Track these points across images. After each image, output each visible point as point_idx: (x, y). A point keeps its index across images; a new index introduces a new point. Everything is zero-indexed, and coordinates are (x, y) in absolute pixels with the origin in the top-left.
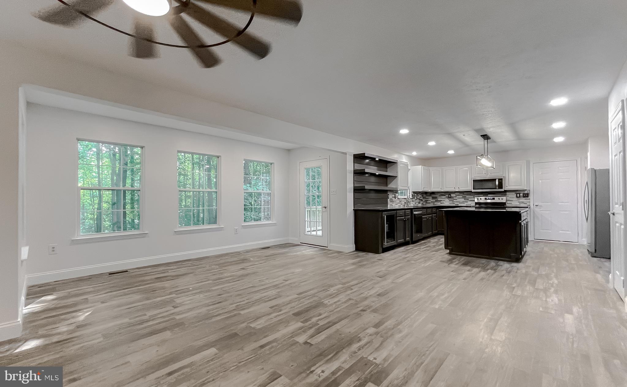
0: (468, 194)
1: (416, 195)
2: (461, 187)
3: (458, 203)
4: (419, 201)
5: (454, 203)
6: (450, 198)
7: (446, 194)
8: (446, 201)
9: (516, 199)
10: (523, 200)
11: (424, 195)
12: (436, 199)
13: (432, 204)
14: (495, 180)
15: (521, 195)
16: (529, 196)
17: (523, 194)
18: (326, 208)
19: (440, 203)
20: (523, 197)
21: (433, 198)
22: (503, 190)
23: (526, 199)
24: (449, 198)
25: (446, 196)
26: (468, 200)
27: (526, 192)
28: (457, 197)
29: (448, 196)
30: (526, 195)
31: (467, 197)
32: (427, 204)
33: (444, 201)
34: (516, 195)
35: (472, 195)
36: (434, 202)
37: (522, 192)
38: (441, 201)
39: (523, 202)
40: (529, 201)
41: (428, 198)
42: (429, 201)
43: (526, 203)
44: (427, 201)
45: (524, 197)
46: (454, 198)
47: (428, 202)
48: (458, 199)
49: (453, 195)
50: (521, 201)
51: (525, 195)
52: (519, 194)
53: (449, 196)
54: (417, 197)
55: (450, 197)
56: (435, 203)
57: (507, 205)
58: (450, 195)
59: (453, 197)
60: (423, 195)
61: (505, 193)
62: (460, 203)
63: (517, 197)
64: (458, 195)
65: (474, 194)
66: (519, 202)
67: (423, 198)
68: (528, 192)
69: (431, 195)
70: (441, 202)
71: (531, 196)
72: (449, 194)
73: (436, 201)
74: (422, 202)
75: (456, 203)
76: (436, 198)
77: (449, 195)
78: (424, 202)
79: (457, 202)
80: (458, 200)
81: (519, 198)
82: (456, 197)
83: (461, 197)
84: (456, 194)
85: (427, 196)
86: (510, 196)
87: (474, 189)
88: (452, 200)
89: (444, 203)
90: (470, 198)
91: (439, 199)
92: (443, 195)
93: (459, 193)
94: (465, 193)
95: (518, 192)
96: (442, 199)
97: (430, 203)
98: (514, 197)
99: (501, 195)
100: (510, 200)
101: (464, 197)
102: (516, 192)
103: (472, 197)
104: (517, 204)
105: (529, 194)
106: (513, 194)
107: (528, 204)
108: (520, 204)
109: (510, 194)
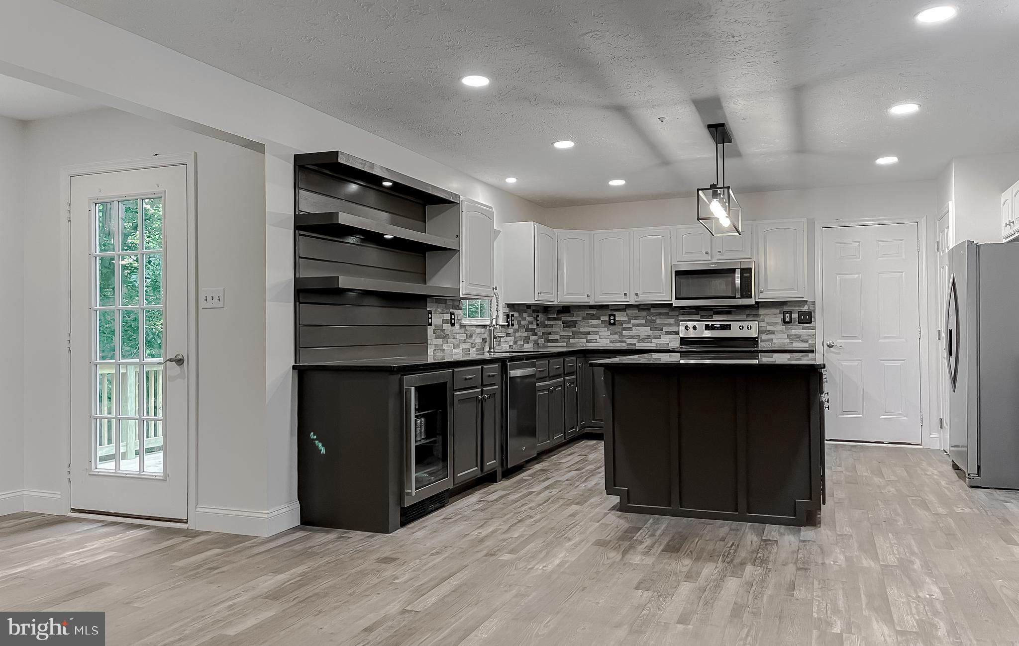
0: (660, 314)
1: (516, 315)
2: (644, 293)
3: (635, 341)
4: (526, 334)
5: (624, 339)
6: (614, 324)
7: (600, 312)
8: (600, 333)
9: (780, 328)
10: (798, 330)
11: (540, 315)
12: (574, 329)
13: (565, 344)
14: (733, 271)
15: (795, 316)
16: (813, 319)
17: (800, 314)
18: (180, 361)
19: (585, 341)
20: (799, 323)
21: (567, 325)
22: (751, 302)
23: (805, 328)
24: (610, 324)
25: (602, 318)
27: (806, 308)
28: (633, 321)
29: (607, 318)
31: (658, 321)
32: (549, 344)
33: (597, 333)
34: (782, 316)
35: (672, 317)
36: (569, 338)
37: (797, 309)
38: (589, 333)
39: (799, 337)
40: (811, 332)
41: (551, 326)
42: (555, 333)
43: (806, 338)
44: (550, 333)
45: (801, 321)
46: (625, 326)
47: (551, 337)
48: (634, 328)
49: (620, 317)
50: (793, 332)
51: (805, 317)
52: (790, 312)
53: (610, 320)
54: (519, 323)
55: (612, 321)
56: (572, 341)
57: (762, 346)
58: (612, 318)
59: (621, 323)
60: (538, 316)
61: (754, 312)
62: (640, 341)
63: (785, 322)
64: (636, 318)
65: (676, 313)
66: (789, 336)
67: (538, 325)
68: (811, 309)
69: (560, 316)
70: (589, 337)
71: (818, 320)
72: (610, 312)
73: (576, 335)
74: (536, 338)
75: (629, 341)
76: (573, 324)
77: (610, 316)
78: (540, 338)
79: (632, 337)
80: (635, 331)
81: (789, 326)
82: (628, 322)
83: (643, 321)
84: (629, 312)
85: (549, 319)
86: (767, 319)
87: (676, 299)
88: (619, 332)
89: (596, 340)
90: (666, 325)
91: (581, 330)
92: (594, 315)
93: (639, 311)
94: (653, 310)
95: (786, 309)
96: (590, 329)
97: (557, 339)
98: (776, 323)
99: (745, 316)
100: (768, 331)
101: (650, 323)
102: (781, 309)
103: (669, 321)
104: (785, 341)
105: (813, 314)
106: (775, 314)
107: (810, 341)
108: (792, 343)
109: (768, 314)
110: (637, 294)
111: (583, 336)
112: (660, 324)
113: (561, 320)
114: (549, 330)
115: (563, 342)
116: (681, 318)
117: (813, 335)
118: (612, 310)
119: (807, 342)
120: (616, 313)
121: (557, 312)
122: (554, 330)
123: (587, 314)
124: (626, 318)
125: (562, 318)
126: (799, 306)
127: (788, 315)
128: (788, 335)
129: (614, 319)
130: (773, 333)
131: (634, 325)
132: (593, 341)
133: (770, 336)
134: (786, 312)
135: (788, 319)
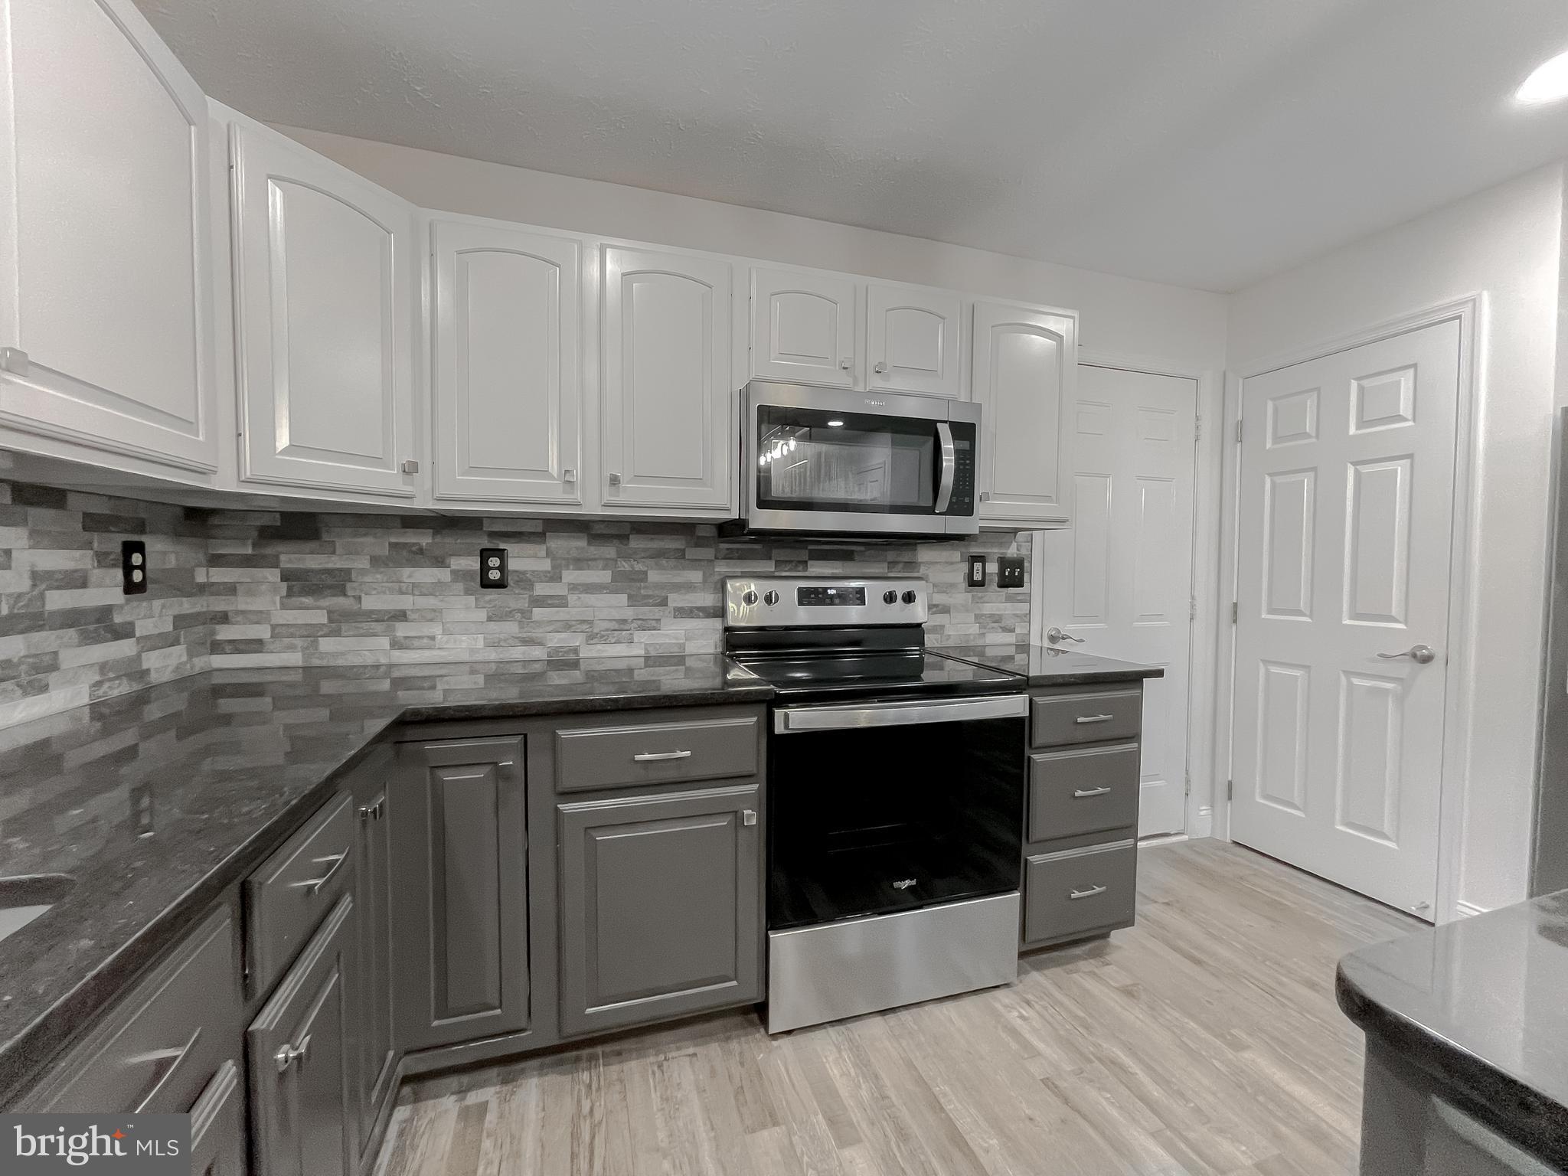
0: (660, 554)
3: (577, 640)
5: (537, 633)
6: (500, 585)
7: (449, 541)
9: (961, 596)
10: (996, 601)
11: (153, 539)
12: (340, 601)
13: (292, 655)
14: (927, 428)
15: (992, 568)
16: (1026, 576)
17: (1004, 562)
19: (384, 642)
20: (1000, 586)
21: (299, 584)
23: (1010, 599)
24: (486, 584)
26: (664, 603)
27: (1012, 552)
28: (570, 576)
29: (474, 564)
33: (433, 615)
34: (965, 567)
35: (695, 563)
36: (312, 633)
37: (994, 551)
38: (401, 616)
39: (997, 619)
40: (1022, 608)
41: (231, 589)
42: (260, 617)
43: (1008, 622)
44: (224, 618)
45: (1004, 583)
46: (541, 589)
47: (225, 633)
48: (572, 599)
49: (522, 559)
50: (988, 609)
51: (1011, 572)
52: (982, 559)
53: (485, 569)
55: (494, 575)
56: (327, 644)
57: (932, 643)
58: (494, 562)
59: (526, 581)
61: (906, 556)
62: (591, 638)
63: (972, 583)
64: (580, 563)
65: (708, 553)
68: (1024, 552)
69: (269, 551)
70: (402, 630)
71: (1035, 579)
72: (486, 543)
73: (338, 622)
75: (557, 640)
76: (337, 583)
77: (485, 554)
79: (567, 626)
80: (579, 607)
81: (979, 592)
82: (555, 577)
83: (604, 576)
84: (559, 544)
85: (216, 561)
86: (938, 575)
87: (763, 504)
88: (521, 611)
89: (433, 638)
90: (677, 587)
91: (369, 603)
92: (421, 551)
93: (589, 544)
94: (636, 543)
95: (976, 550)
96: (405, 602)
97: (260, 642)
98: (952, 585)
99: (886, 565)
100: (939, 606)
101: (629, 583)
102: (964, 550)
103: (695, 576)
104: (971, 631)
105: (1026, 564)
106: (952, 563)
107: (1018, 631)
108: (984, 634)
109: (937, 563)
110: (614, 481)
111: (378, 627)
112: (657, 586)
113: (276, 566)
114: (219, 604)
115: (291, 648)
116: (722, 568)
117: (1025, 616)
118: (493, 535)
119: (1012, 631)
120: (511, 548)
121: (255, 534)
122: (242, 603)
123: (393, 546)
124: (546, 565)
125: (283, 557)
126: (1001, 545)
127: (978, 566)
128: (977, 616)
129: (502, 568)
130: (945, 610)
131: (574, 588)
132: (416, 643)
133: (939, 619)
134: (975, 559)
135: (978, 577)
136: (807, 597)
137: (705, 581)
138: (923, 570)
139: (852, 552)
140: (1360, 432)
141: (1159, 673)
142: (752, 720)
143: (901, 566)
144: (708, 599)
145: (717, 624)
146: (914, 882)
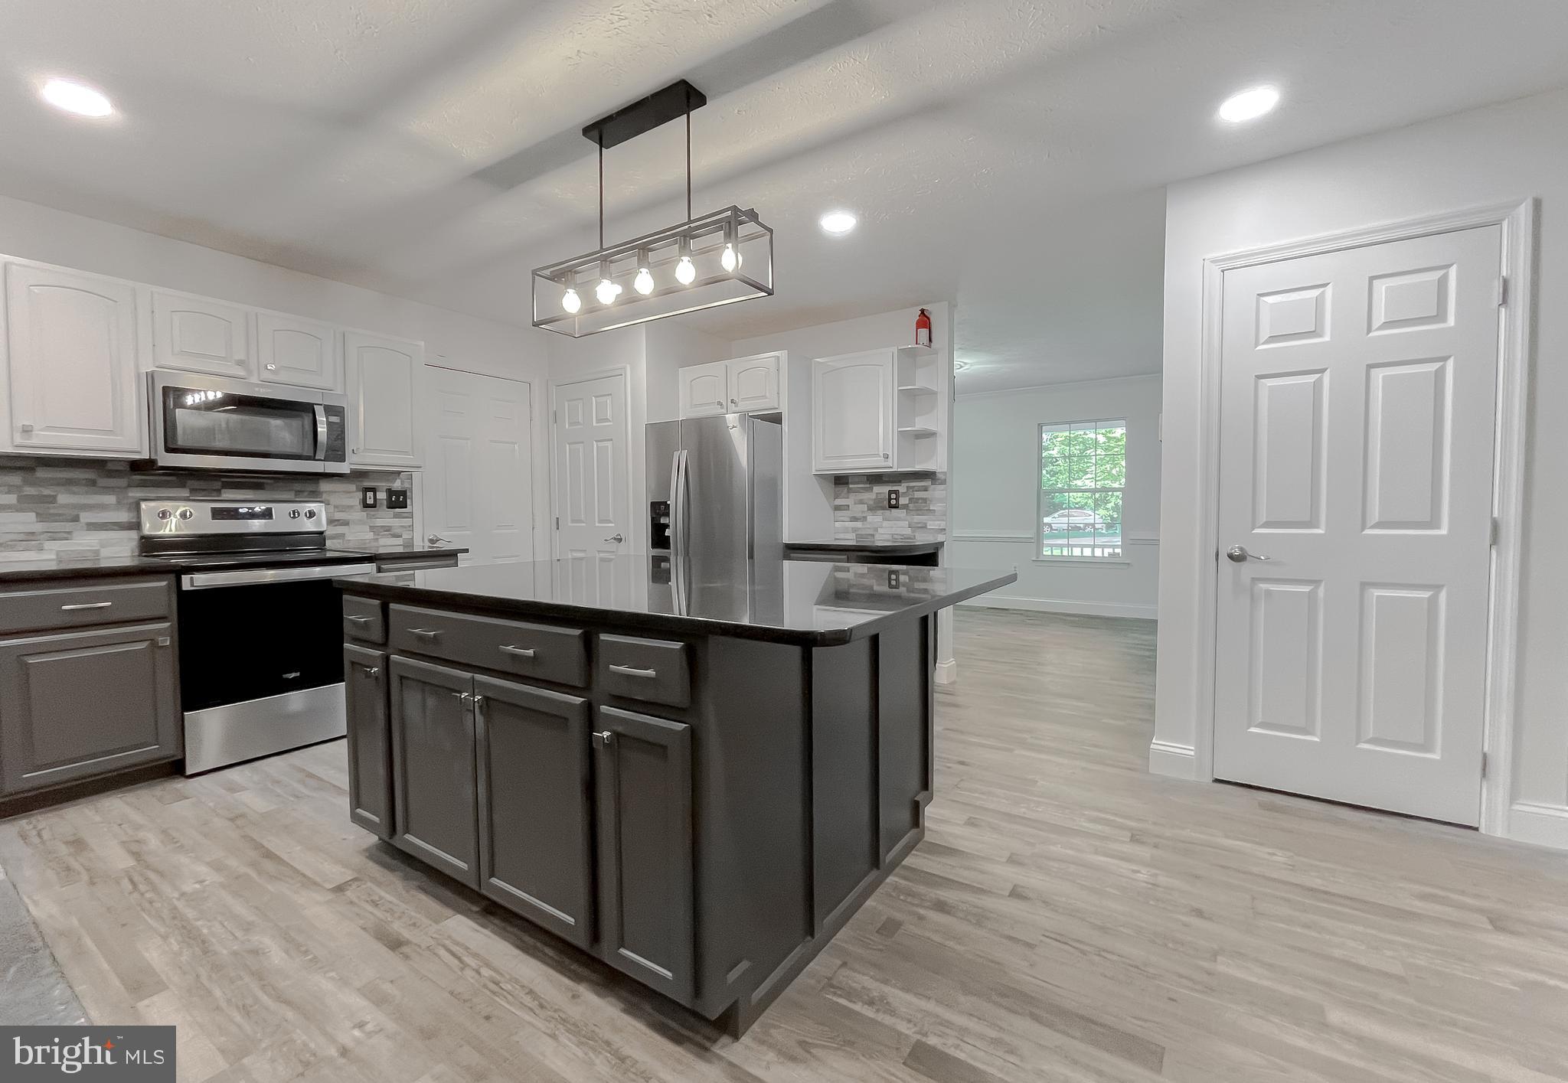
9: (359, 514)
10: (386, 518)
14: (308, 409)
15: (382, 496)
16: (408, 501)
17: (391, 492)
20: (389, 508)
23: (396, 516)
26: (75, 520)
27: (397, 485)
30: (398, 500)
31: (63, 499)
34: (360, 495)
37: (382, 485)
39: (388, 529)
40: (407, 522)
43: (398, 531)
45: (391, 505)
50: (379, 522)
51: (397, 498)
52: (374, 490)
57: (332, 548)
61: (311, 487)
63: (366, 506)
66: (372, 528)
68: (407, 485)
71: (416, 503)
81: (372, 511)
83: (9, 499)
86: (335, 500)
87: (168, 450)
90: (89, 507)
94: (44, 474)
95: (368, 484)
98: (351, 507)
99: (293, 493)
100: (338, 520)
101: (35, 503)
102: (358, 483)
103: (110, 499)
104: (367, 537)
105: (408, 494)
106: (349, 492)
107: (405, 536)
108: (377, 539)
109: (335, 492)
110: (27, 430)
112: (68, 506)
117: (410, 526)
119: (399, 536)
126: (388, 480)
127: (370, 494)
130: (346, 523)
133: (340, 530)
134: (367, 490)
135: (370, 501)
136: (218, 514)
137: (119, 502)
138: (325, 496)
139: (263, 483)
140: (598, 424)
141: (466, 551)
142: (164, 583)
143: (306, 494)
144: (124, 516)
145: (134, 535)
146: (298, 674)
